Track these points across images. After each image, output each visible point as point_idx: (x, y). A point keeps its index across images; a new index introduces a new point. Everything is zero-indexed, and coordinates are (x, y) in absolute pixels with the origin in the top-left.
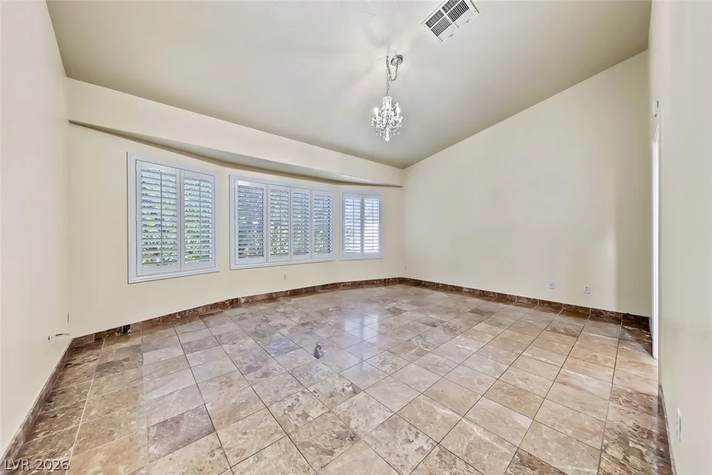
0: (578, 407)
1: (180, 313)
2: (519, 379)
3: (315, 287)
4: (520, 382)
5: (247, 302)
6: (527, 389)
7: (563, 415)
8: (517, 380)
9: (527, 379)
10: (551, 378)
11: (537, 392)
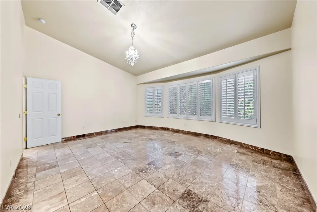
0: (48, 188)
1: (154, 127)
2: (78, 179)
3: (201, 134)
4: (77, 178)
5: (171, 130)
6: (72, 178)
7: (52, 181)
8: (79, 178)
9: (76, 181)
10: (68, 191)
11: (68, 180)
